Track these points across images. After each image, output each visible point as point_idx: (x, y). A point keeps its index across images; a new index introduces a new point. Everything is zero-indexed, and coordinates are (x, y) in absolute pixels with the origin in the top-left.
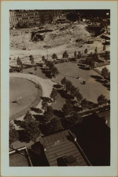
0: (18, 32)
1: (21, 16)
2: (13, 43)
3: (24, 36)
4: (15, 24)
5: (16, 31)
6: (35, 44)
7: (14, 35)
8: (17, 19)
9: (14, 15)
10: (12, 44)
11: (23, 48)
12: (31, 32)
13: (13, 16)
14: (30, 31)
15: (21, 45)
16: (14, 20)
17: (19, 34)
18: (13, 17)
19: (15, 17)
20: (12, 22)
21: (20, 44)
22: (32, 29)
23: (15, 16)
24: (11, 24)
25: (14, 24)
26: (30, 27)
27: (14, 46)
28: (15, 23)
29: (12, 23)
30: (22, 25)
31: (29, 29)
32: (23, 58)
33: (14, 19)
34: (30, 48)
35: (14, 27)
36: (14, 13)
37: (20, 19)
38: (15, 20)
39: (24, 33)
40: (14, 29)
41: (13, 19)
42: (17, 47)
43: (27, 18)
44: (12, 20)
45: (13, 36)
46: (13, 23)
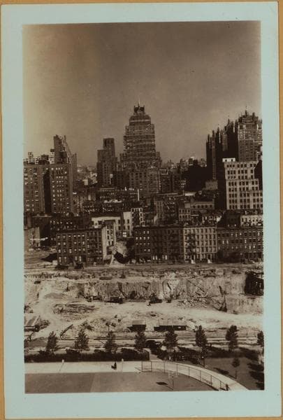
0: (217, 270)
1: (228, 235)
2: (201, 292)
3: (229, 280)
4: (213, 252)
5: (211, 268)
6: (250, 301)
7: (207, 276)
8: (220, 242)
9: (212, 233)
10: (199, 295)
11: (221, 305)
12: (246, 273)
13: (210, 236)
14: (245, 270)
15: (218, 299)
16: (211, 244)
17: (219, 274)
18: (210, 238)
19: (214, 238)
20: (207, 248)
21: (215, 298)
22: (250, 266)
23: (214, 236)
24: (205, 252)
25: (211, 251)
26: (246, 260)
27: (200, 299)
28: (213, 249)
29: (207, 250)
30: (228, 255)
31: (243, 265)
32: (215, 331)
33: (213, 243)
34: (237, 309)
35: (209, 259)
36: (213, 230)
37: (225, 242)
38: (215, 244)
39: (229, 274)
40: (209, 262)
41: (211, 241)
42: (208, 303)
43: (242, 242)
44: (207, 244)
45: (205, 277)
46: (209, 249)
